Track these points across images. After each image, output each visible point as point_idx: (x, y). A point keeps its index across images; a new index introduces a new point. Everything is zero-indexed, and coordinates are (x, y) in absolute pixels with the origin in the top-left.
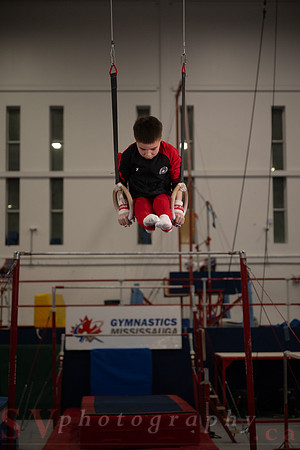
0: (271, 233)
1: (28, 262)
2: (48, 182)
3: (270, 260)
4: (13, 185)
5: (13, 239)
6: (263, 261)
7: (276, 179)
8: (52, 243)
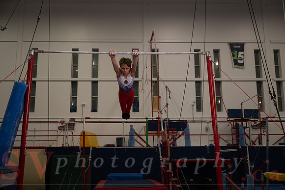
0: (195, 107)
1: (80, 120)
2: (91, 82)
3: (195, 120)
4: (74, 84)
5: (74, 109)
6: (192, 120)
7: (197, 82)
8: (92, 111)
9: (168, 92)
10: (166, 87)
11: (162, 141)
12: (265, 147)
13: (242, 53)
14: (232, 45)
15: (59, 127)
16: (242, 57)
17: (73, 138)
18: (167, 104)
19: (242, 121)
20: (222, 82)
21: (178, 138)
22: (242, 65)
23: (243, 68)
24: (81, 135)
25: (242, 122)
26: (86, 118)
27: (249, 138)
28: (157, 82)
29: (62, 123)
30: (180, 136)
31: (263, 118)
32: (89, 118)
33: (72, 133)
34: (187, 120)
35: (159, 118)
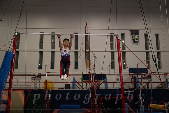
0: (111, 65)
1: (44, 74)
2: (51, 52)
3: (110, 74)
4: (41, 53)
5: (40, 68)
7: (111, 52)
8: (51, 69)
9: (95, 58)
10: (94, 55)
11: (91, 86)
12: (151, 90)
13: (137, 36)
14: (131, 31)
15: (32, 78)
16: (138, 38)
17: (40, 84)
18: (95, 65)
19: (138, 74)
20: (126, 52)
21: (101, 84)
22: (138, 42)
23: (138, 44)
24: (44, 83)
25: (137, 76)
26: (48, 73)
27: (141, 84)
28: (89, 52)
29: (34, 75)
30: (102, 83)
31: (149, 73)
32: (49, 73)
33: (40, 81)
34: (106, 74)
35: (89, 73)
